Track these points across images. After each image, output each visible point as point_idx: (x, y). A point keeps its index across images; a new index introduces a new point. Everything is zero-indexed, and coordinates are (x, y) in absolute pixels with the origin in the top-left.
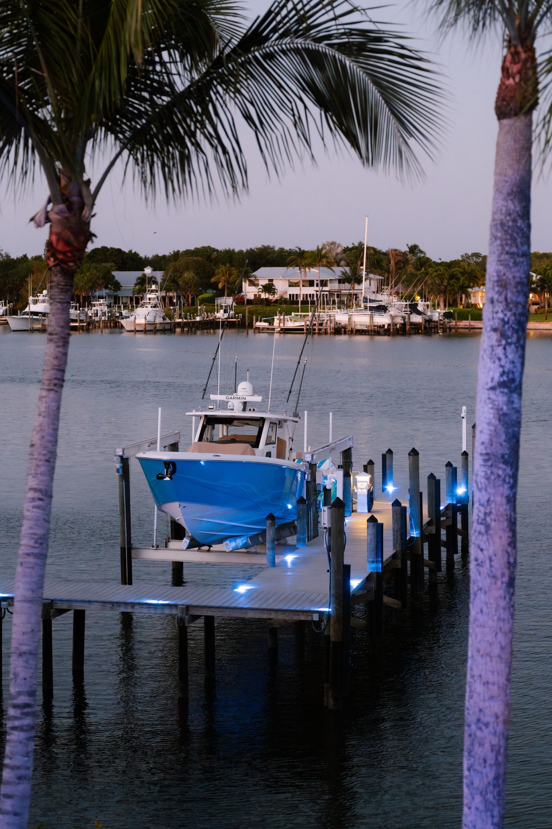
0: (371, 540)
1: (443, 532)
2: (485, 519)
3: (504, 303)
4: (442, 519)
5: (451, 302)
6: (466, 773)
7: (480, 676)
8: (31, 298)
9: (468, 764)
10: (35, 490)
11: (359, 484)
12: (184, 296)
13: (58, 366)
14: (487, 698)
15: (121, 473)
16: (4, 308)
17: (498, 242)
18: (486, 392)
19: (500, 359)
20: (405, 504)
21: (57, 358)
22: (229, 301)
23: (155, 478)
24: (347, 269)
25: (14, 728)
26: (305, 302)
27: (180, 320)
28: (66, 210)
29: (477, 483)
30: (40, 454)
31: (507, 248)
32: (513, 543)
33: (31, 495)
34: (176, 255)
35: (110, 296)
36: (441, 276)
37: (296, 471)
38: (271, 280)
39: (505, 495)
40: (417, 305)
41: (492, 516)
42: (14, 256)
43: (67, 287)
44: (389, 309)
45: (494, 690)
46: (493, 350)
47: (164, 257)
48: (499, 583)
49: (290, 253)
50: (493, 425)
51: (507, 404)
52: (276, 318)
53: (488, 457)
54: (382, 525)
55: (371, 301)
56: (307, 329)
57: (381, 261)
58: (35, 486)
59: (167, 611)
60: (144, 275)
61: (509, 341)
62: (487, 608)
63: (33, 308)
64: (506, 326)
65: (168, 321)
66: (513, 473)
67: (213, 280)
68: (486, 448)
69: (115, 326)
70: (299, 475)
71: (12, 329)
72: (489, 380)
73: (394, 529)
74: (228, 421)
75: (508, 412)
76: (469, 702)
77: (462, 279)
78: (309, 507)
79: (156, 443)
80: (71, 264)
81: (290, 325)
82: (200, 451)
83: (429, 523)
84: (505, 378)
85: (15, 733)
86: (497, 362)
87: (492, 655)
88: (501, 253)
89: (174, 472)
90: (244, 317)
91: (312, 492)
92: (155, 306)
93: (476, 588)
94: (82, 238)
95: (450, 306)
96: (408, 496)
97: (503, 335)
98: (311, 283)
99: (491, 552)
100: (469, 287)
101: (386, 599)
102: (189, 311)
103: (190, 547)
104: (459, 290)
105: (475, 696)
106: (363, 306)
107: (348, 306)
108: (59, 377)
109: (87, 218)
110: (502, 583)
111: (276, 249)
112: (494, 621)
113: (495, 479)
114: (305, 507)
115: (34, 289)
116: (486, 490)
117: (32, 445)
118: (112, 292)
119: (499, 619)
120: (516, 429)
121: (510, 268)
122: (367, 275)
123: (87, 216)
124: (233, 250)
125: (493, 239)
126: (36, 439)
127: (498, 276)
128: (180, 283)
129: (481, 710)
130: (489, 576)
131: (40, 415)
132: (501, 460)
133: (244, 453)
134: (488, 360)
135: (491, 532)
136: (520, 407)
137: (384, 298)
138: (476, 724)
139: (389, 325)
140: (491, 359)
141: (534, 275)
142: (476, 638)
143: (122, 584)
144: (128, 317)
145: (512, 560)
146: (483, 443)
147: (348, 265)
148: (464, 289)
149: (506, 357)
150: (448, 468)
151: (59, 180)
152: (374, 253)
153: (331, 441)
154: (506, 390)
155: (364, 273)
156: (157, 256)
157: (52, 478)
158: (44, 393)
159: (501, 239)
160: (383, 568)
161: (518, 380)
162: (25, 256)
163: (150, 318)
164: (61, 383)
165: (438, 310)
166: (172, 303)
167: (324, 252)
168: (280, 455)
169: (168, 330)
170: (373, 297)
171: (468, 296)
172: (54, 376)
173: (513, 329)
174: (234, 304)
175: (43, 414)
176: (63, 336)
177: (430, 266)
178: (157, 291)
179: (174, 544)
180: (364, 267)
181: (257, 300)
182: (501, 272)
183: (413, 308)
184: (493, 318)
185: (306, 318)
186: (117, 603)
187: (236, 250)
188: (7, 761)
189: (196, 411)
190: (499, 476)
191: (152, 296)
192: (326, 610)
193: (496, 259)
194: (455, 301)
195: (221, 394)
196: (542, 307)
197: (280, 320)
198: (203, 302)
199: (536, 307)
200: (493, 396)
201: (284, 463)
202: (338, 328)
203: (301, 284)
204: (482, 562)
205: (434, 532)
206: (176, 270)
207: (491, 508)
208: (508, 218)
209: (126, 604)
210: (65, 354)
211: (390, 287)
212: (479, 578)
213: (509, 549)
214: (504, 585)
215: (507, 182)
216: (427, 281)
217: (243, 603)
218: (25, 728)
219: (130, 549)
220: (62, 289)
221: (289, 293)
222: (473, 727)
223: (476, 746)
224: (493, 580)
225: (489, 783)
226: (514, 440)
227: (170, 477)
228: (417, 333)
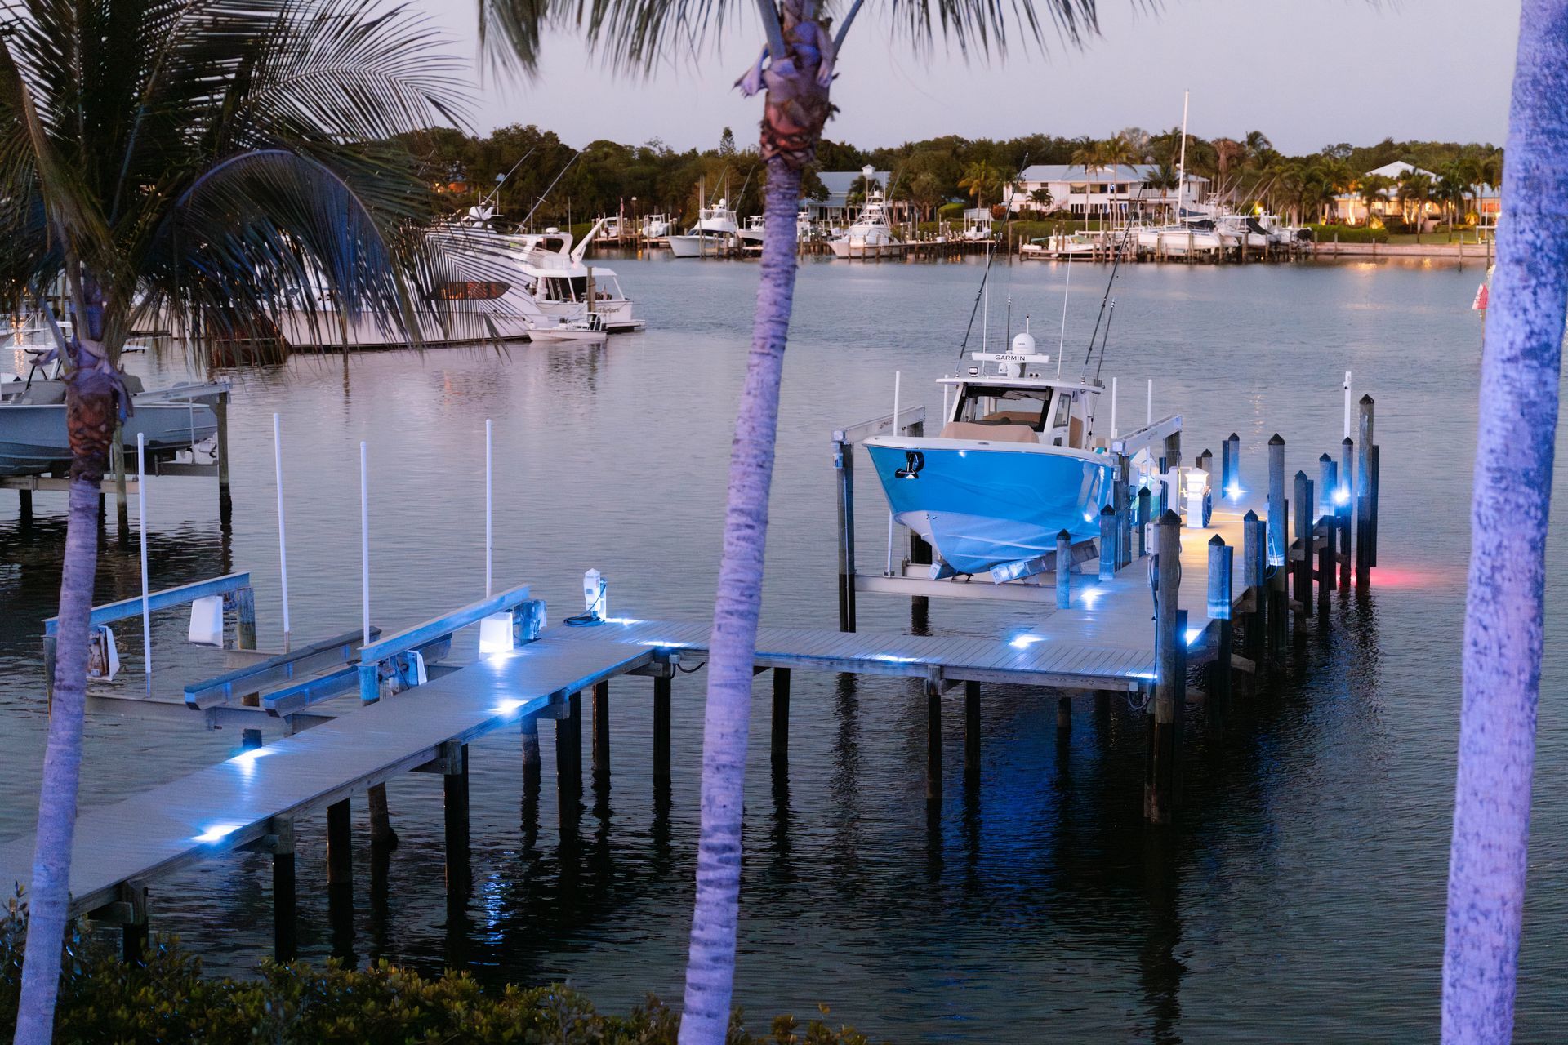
0: (1214, 571)
1: (1316, 558)
2: (1492, 577)
3: (1535, 217)
4: (1316, 538)
5: (1308, 215)
6: (1447, 989)
7: (1477, 834)
8: (703, 211)
9: (1452, 976)
10: (741, 512)
11: (1189, 486)
12: (919, 207)
13: (780, 316)
14: (1487, 869)
15: (840, 466)
16: (665, 225)
17: (1528, 112)
18: (1500, 365)
19: (1525, 311)
20: (1263, 517)
21: (775, 303)
22: (985, 214)
23: (893, 475)
24: (1157, 168)
25: (708, 883)
26: (1094, 216)
27: (914, 242)
28: (792, 67)
29: (1479, 516)
30: (747, 456)
31: (1543, 123)
32: (1539, 618)
33: (734, 519)
34: (909, 149)
35: (813, 207)
36: (1294, 178)
37: (1098, 466)
38: (1045, 184)
39: (1528, 537)
40: (1258, 219)
41: (1505, 573)
42: (679, 151)
43: (795, 192)
44: (1218, 225)
45: (1501, 859)
46: (1514, 295)
47: (891, 151)
48: (1514, 682)
49: (1074, 146)
50: (1511, 421)
51: (1535, 386)
52: (1052, 239)
53: (1500, 475)
54: (1231, 549)
55: (1192, 214)
56: (1097, 255)
57: (1206, 155)
58: (741, 506)
59: (912, 673)
60: (863, 177)
61: (1543, 279)
62: (1493, 723)
63: (704, 224)
64: (1539, 255)
65: (896, 242)
66: (1543, 501)
67: (961, 184)
68: (1497, 460)
69: (821, 251)
70: (1102, 471)
71: (677, 254)
72: (1506, 345)
73: (1246, 553)
74: (997, 392)
75: (1537, 399)
76: (1456, 875)
77: (1325, 182)
78: (1118, 519)
79: (891, 422)
80: (799, 155)
81: (1072, 248)
82: (958, 436)
83: (1296, 545)
84: (1534, 343)
85: (710, 889)
86: (1521, 316)
87: (1499, 801)
88: (1533, 131)
89: (920, 467)
90: (1005, 238)
91: (1123, 499)
92: (879, 222)
93: (1473, 690)
94: (817, 114)
95: (1307, 221)
96: (1267, 506)
97: (1532, 270)
98: (1103, 189)
99: (1502, 632)
100: (1336, 193)
101: (1236, 660)
102: (927, 229)
103: (941, 576)
104: (1321, 197)
105: (1467, 865)
106: (1178, 220)
107: (1157, 222)
108: (780, 334)
109: (826, 81)
110: (1520, 682)
111: (1053, 139)
112: (1502, 744)
113: (1512, 510)
114: (1113, 520)
115: (707, 198)
116: (1495, 528)
117: (736, 442)
118: (816, 203)
119: (1512, 742)
120: (1550, 428)
121: (1548, 158)
122: (1186, 176)
123: (825, 77)
124: (991, 141)
125: (1518, 108)
126: (743, 431)
127: (1526, 170)
128: (914, 189)
129: (1476, 891)
130: (1498, 672)
131: (749, 393)
132: (1523, 480)
133: (1022, 440)
134: (1506, 312)
135: (1501, 598)
136: (1558, 391)
137: (1210, 210)
138: (1468, 912)
139: (1217, 249)
140: (1509, 309)
141: (1434, 175)
142: (1471, 773)
143: (841, 630)
144: (839, 238)
145: (1536, 645)
146: (1492, 451)
147: (1156, 162)
148: (1328, 197)
149: (1537, 307)
150: (1324, 463)
151: (781, 20)
152: (1196, 144)
153: (1149, 422)
154: (1535, 363)
155: (1181, 174)
156: (881, 150)
157: (767, 493)
158: (755, 360)
159: (1533, 107)
160: (1232, 613)
161: (1555, 345)
162: (694, 151)
163: (871, 240)
164: (782, 343)
165: (1290, 228)
166: (901, 218)
167: (1122, 143)
168: (1074, 443)
169: (896, 256)
170: (1194, 208)
171: (1334, 206)
172: (771, 333)
173: (1550, 259)
174: (992, 219)
175: (753, 392)
176: (786, 268)
177: (1278, 163)
178: (881, 200)
179: (916, 570)
180: (1181, 165)
181: (1025, 214)
182: (1531, 163)
183: (1253, 225)
184: (1516, 242)
185: (1096, 239)
186: (838, 659)
187: (995, 141)
188: (696, 933)
189: (950, 377)
190: (1519, 506)
191: (875, 207)
192: (1149, 676)
193: (1524, 142)
194: (1314, 213)
195: (987, 350)
196: (1444, 223)
197: (1058, 241)
198: (946, 215)
199: (1435, 222)
200: (1512, 373)
201: (1080, 454)
202: (1143, 253)
203: (1089, 190)
204: (1485, 648)
205: (1302, 558)
206: (908, 171)
207: (1504, 560)
208: (1546, 71)
209: (851, 661)
210: (789, 298)
211: (1218, 193)
212: (1480, 674)
213: (1533, 628)
214: (1523, 686)
215: (1545, 10)
216: (1273, 185)
217: (1022, 663)
218: (724, 882)
219: (852, 577)
220: (784, 195)
221: (1071, 203)
222: (1463, 917)
223: (1467, 947)
224: (1504, 679)
225: (1488, 1009)
226: (1547, 447)
227: (916, 476)
228: (1258, 261)
